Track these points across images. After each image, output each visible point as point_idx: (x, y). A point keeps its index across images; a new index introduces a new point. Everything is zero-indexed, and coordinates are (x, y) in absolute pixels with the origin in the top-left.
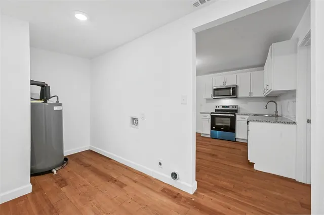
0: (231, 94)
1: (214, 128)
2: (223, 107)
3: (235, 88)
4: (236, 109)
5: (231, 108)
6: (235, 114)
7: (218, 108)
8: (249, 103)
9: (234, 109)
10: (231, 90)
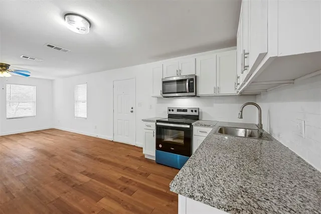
0: (188, 91)
1: (160, 146)
2: (178, 110)
3: (192, 79)
4: (196, 114)
5: (189, 113)
6: (190, 124)
7: (171, 113)
8: (215, 105)
9: (194, 113)
10: (187, 84)
